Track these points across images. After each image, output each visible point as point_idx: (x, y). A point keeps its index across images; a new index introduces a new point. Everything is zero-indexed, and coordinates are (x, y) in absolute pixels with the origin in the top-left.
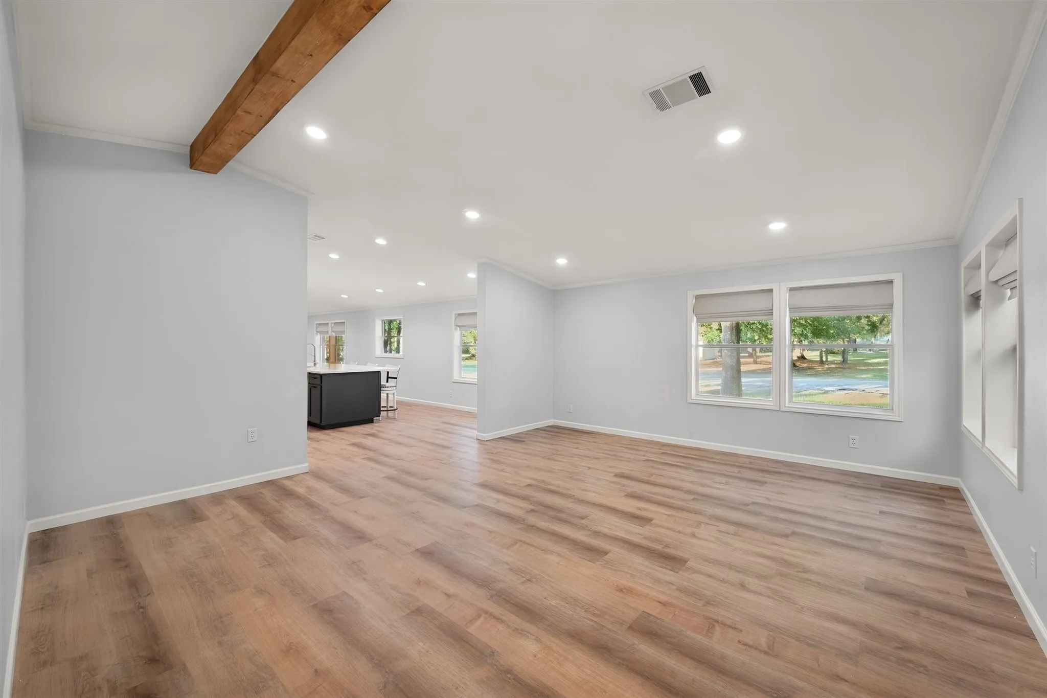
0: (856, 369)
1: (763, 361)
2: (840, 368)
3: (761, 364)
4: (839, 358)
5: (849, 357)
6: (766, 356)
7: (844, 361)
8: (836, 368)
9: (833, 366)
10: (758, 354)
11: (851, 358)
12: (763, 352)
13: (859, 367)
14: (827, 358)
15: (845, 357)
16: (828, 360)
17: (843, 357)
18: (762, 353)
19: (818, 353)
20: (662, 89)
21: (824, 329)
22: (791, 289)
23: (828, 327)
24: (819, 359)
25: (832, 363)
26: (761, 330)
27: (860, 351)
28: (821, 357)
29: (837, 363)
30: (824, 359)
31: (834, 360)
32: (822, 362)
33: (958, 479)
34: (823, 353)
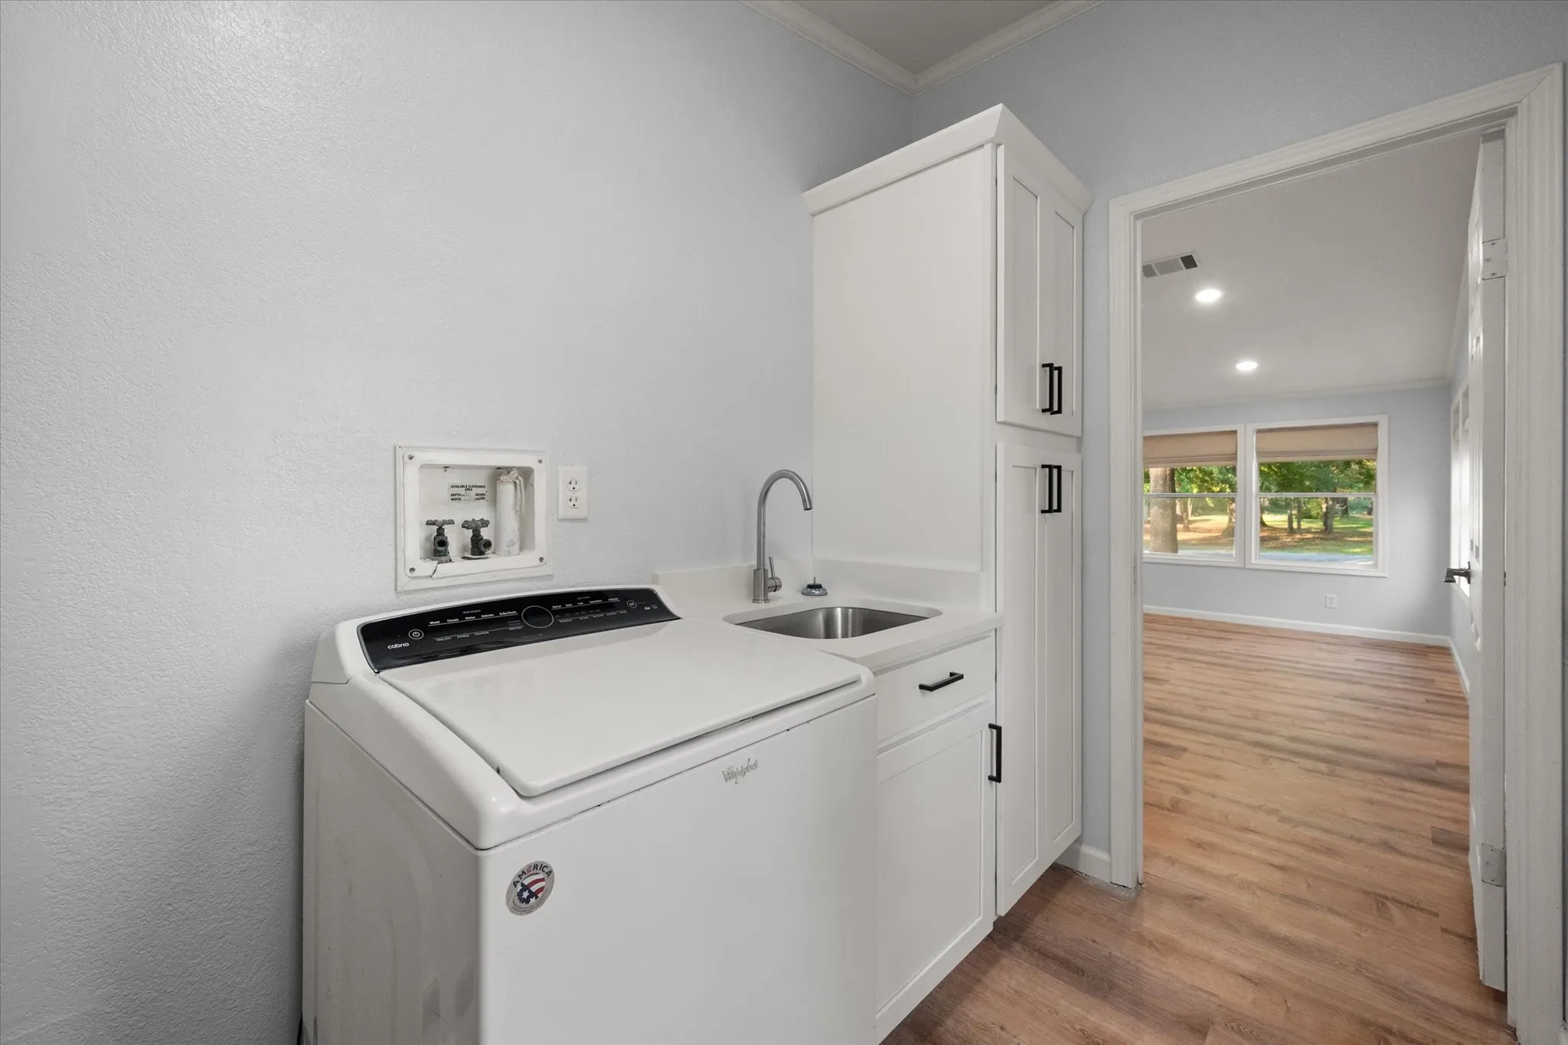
0: (1346, 541)
1: (1198, 528)
2: (1322, 539)
3: (1195, 531)
4: (1318, 525)
5: (1334, 523)
6: (1202, 521)
7: (1328, 528)
8: (1314, 539)
9: (1309, 536)
10: (1191, 518)
11: (1338, 524)
12: (1197, 514)
13: (1351, 537)
14: (1299, 524)
15: (1328, 524)
16: (1302, 527)
17: (1325, 524)
18: (1195, 516)
19: (1285, 517)
20: (1155, 264)
21: (1296, 480)
22: (1259, 431)
23: (1302, 477)
24: (1287, 526)
25: (1308, 531)
26: (1204, 481)
27: (1353, 514)
28: (1290, 521)
29: (1314, 532)
30: (1295, 525)
31: (1310, 528)
32: (1291, 531)
33: (1448, 638)
34: (1294, 517)
